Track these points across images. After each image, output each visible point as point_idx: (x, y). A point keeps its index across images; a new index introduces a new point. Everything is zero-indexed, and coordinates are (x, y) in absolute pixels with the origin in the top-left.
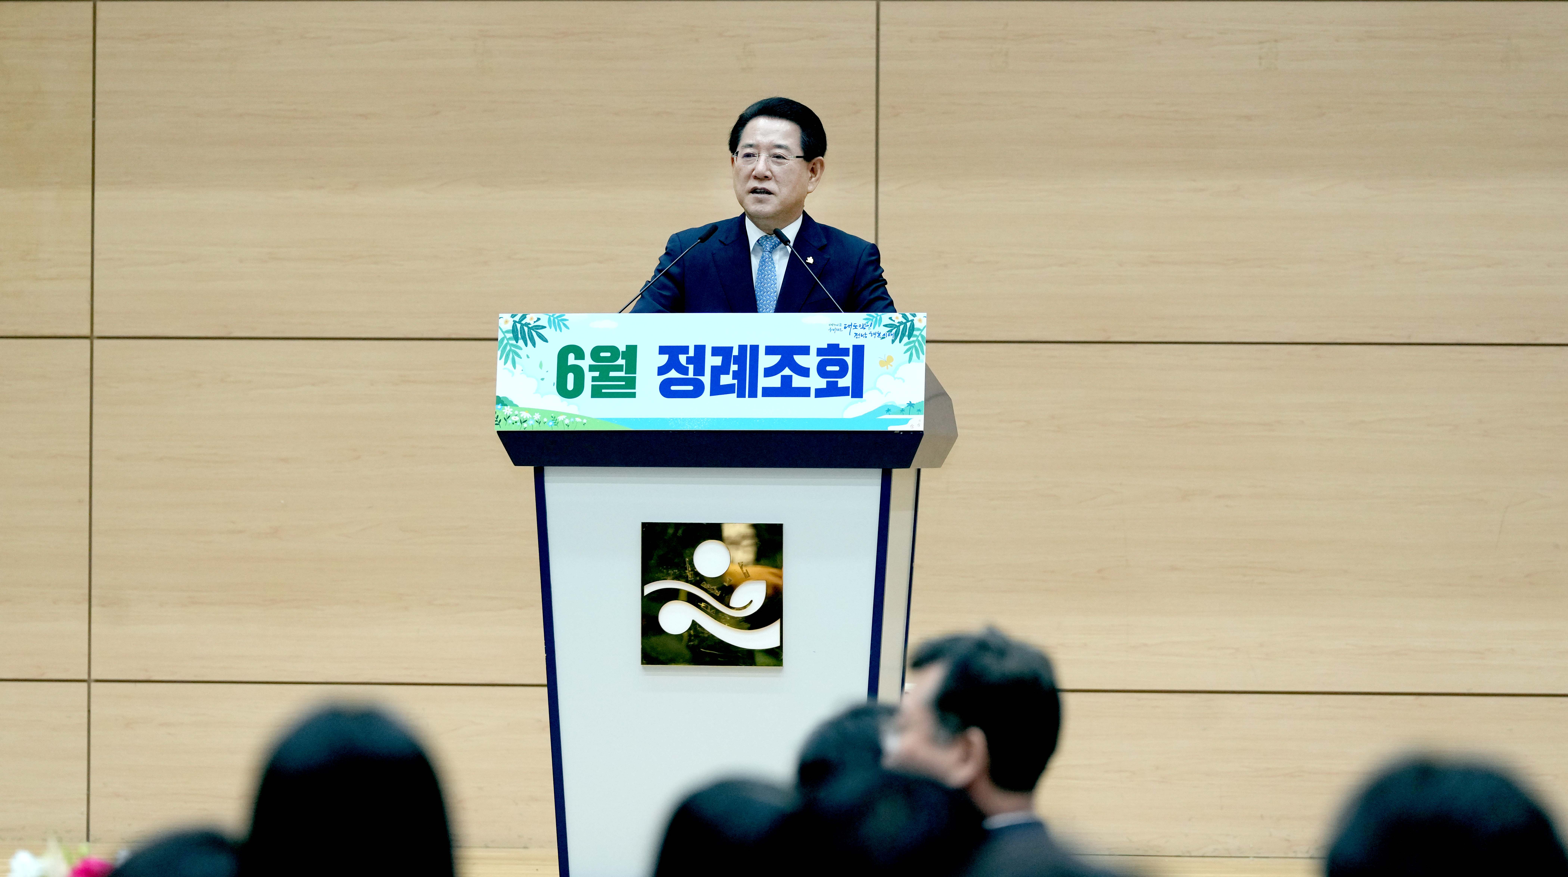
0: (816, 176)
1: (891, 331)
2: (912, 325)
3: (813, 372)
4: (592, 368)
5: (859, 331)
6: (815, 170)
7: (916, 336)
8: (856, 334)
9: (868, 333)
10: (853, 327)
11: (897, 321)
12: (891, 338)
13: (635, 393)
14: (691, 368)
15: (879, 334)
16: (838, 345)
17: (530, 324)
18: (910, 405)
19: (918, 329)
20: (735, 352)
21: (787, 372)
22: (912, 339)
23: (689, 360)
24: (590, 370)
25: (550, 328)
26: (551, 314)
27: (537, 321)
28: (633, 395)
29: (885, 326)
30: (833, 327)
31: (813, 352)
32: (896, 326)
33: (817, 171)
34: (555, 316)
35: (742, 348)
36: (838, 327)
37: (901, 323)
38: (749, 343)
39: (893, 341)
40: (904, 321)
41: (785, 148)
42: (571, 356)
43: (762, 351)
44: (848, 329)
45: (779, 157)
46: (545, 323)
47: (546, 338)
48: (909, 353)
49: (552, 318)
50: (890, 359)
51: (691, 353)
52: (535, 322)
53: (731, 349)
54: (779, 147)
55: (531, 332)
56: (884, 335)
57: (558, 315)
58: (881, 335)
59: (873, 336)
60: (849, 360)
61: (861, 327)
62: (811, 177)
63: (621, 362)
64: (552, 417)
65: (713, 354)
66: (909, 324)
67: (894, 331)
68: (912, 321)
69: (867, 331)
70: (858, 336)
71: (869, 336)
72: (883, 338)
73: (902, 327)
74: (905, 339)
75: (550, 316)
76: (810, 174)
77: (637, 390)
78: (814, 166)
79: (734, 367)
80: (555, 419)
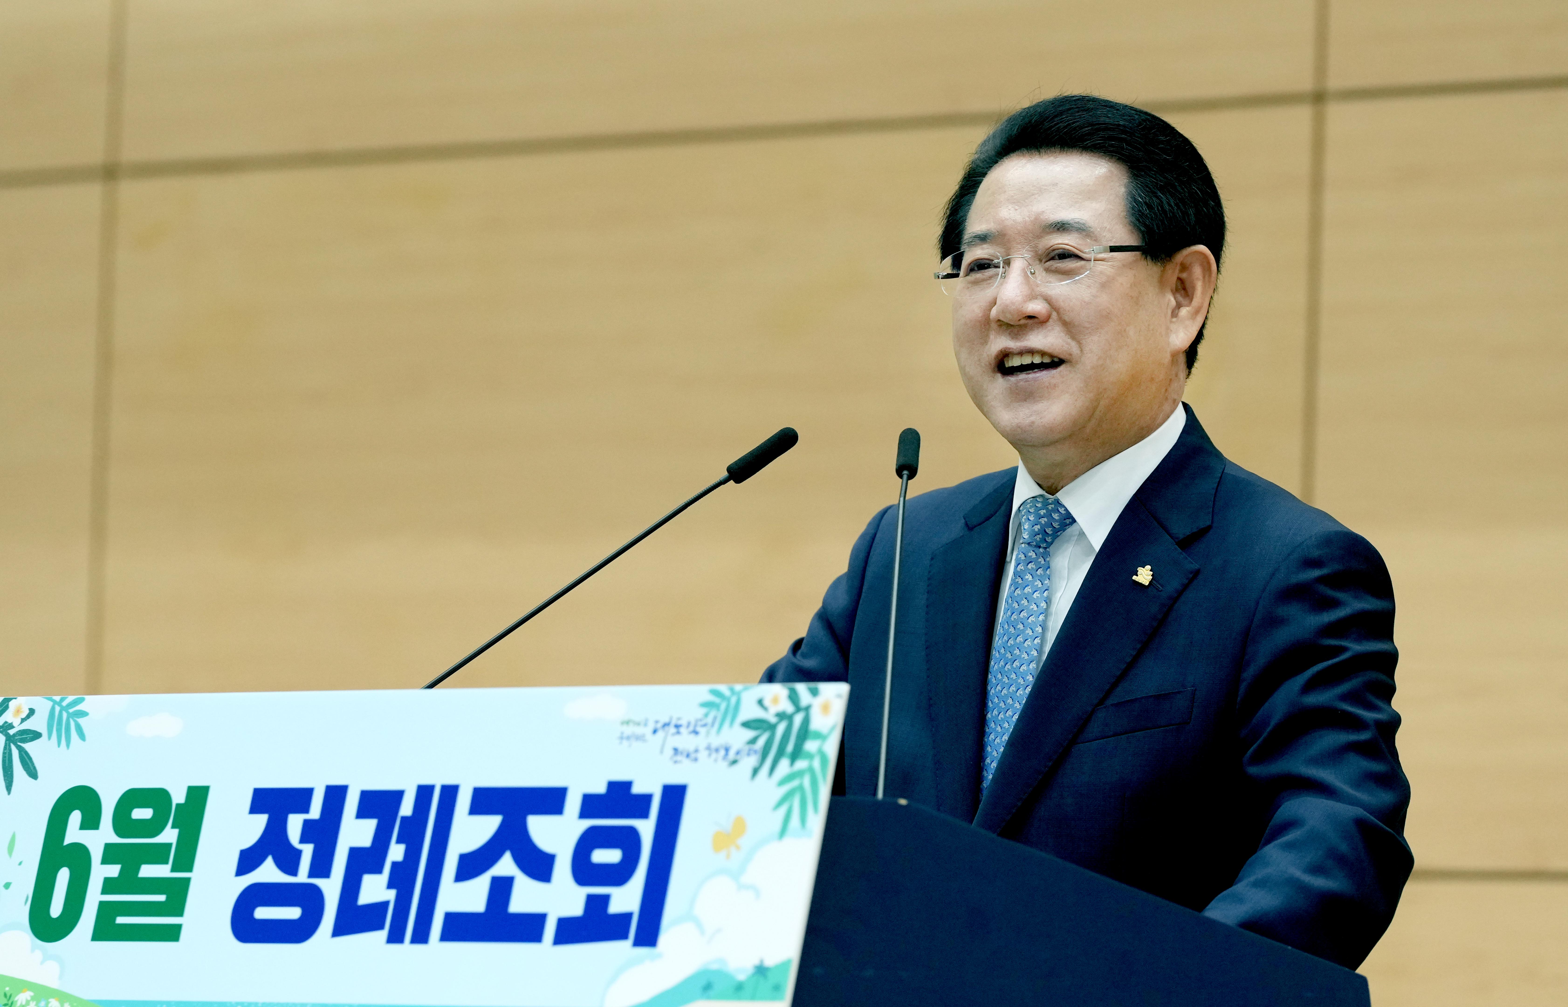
0: (1191, 300)
1: (753, 741)
2: (806, 721)
3: (563, 868)
4: (111, 854)
5: (686, 741)
6: (1188, 285)
7: (810, 756)
8: (676, 750)
9: (702, 747)
10: (672, 730)
11: (773, 710)
12: (751, 761)
13: (179, 927)
14: (307, 850)
15: (727, 750)
16: (628, 785)
17: (11, 726)
18: (761, 970)
19: (819, 736)
20: (406, 808)
21: (506, 866)
22: (801, 764)
23: (309, 831)
24: (105, 861)
25: (49, 738)
26: (57, 698)
27: (28, 717)
28: (172, 934)
29: (747, 725)
30: (629, 730)
31: (573, 804)
32: (772, 728)
33: (1194, 288)
34: (64, 704)
35: (424, 793)
36: (639, 730)
37: (781, 716)
38: (438, 781)
39: (755, 771)
40: (789, 708)
41: (1081, 229)
42: (76, 817)
43: (464, 801)
44: (661, 734)
45: (1065, 255)
46: (37, 723)
47: (35, 768)
48: (783, 810)
49: (57, 709)
50: (740, 826)
51: (315, 812)
52: (23, 720)
53: (397, 796)
54: (1061, 227)
55: (10, 750)
56: (738, 753)
57: (70, 698)
58: (732, 755)
59: (714, 755)
60: (646, 828)
61: (691, 728)
62: (1179, 306)
63: (169, 835)
64: (5, 995)
65: (362, 814)
66: (798, 719)
67: (761, 742)
68: (807, 709)
69: (700, 741)
70: (679, 758)
71: (703, 755)
72: (734, 762)
73: (781, 728)
74: (784, 766)
75: (55, 702)
76: (1171, 300)
77: (186, 921)
78: (1184, 275)
79: (396, 852)
80: (10, 1002)
